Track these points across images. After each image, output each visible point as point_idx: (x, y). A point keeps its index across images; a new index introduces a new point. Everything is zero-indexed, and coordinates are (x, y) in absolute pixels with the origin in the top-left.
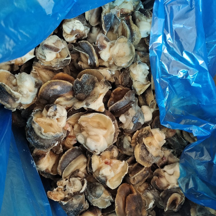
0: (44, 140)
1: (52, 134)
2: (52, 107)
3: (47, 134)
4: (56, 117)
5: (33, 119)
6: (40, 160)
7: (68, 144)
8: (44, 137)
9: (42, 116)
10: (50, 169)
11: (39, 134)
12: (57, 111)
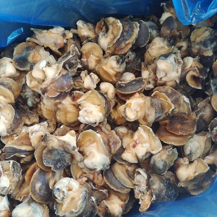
0: (84, 211)
1: (80, 202)
2: (55, 193)
3: (78, 208)
4: (66, 192)
5: (60, 215)
6: (110, 213)
7: (101, 183)
8: (81, 211)
9: (62, 204)
10: (122, 203)
11: (77, 215)
12: (60, 189)
